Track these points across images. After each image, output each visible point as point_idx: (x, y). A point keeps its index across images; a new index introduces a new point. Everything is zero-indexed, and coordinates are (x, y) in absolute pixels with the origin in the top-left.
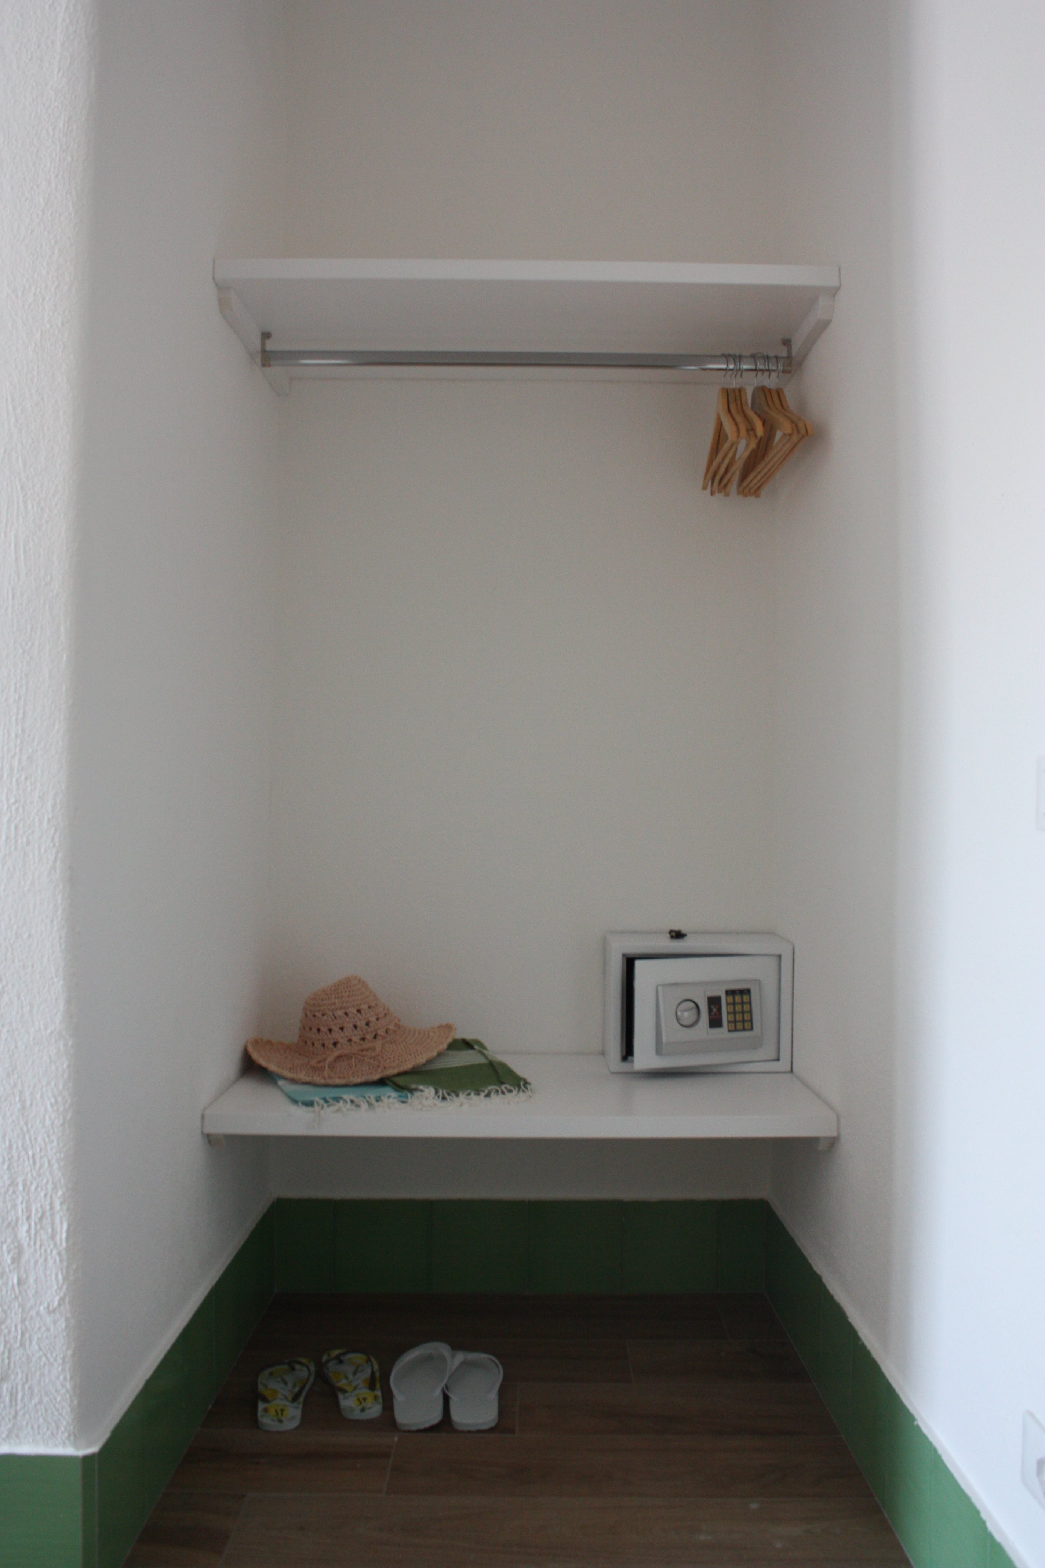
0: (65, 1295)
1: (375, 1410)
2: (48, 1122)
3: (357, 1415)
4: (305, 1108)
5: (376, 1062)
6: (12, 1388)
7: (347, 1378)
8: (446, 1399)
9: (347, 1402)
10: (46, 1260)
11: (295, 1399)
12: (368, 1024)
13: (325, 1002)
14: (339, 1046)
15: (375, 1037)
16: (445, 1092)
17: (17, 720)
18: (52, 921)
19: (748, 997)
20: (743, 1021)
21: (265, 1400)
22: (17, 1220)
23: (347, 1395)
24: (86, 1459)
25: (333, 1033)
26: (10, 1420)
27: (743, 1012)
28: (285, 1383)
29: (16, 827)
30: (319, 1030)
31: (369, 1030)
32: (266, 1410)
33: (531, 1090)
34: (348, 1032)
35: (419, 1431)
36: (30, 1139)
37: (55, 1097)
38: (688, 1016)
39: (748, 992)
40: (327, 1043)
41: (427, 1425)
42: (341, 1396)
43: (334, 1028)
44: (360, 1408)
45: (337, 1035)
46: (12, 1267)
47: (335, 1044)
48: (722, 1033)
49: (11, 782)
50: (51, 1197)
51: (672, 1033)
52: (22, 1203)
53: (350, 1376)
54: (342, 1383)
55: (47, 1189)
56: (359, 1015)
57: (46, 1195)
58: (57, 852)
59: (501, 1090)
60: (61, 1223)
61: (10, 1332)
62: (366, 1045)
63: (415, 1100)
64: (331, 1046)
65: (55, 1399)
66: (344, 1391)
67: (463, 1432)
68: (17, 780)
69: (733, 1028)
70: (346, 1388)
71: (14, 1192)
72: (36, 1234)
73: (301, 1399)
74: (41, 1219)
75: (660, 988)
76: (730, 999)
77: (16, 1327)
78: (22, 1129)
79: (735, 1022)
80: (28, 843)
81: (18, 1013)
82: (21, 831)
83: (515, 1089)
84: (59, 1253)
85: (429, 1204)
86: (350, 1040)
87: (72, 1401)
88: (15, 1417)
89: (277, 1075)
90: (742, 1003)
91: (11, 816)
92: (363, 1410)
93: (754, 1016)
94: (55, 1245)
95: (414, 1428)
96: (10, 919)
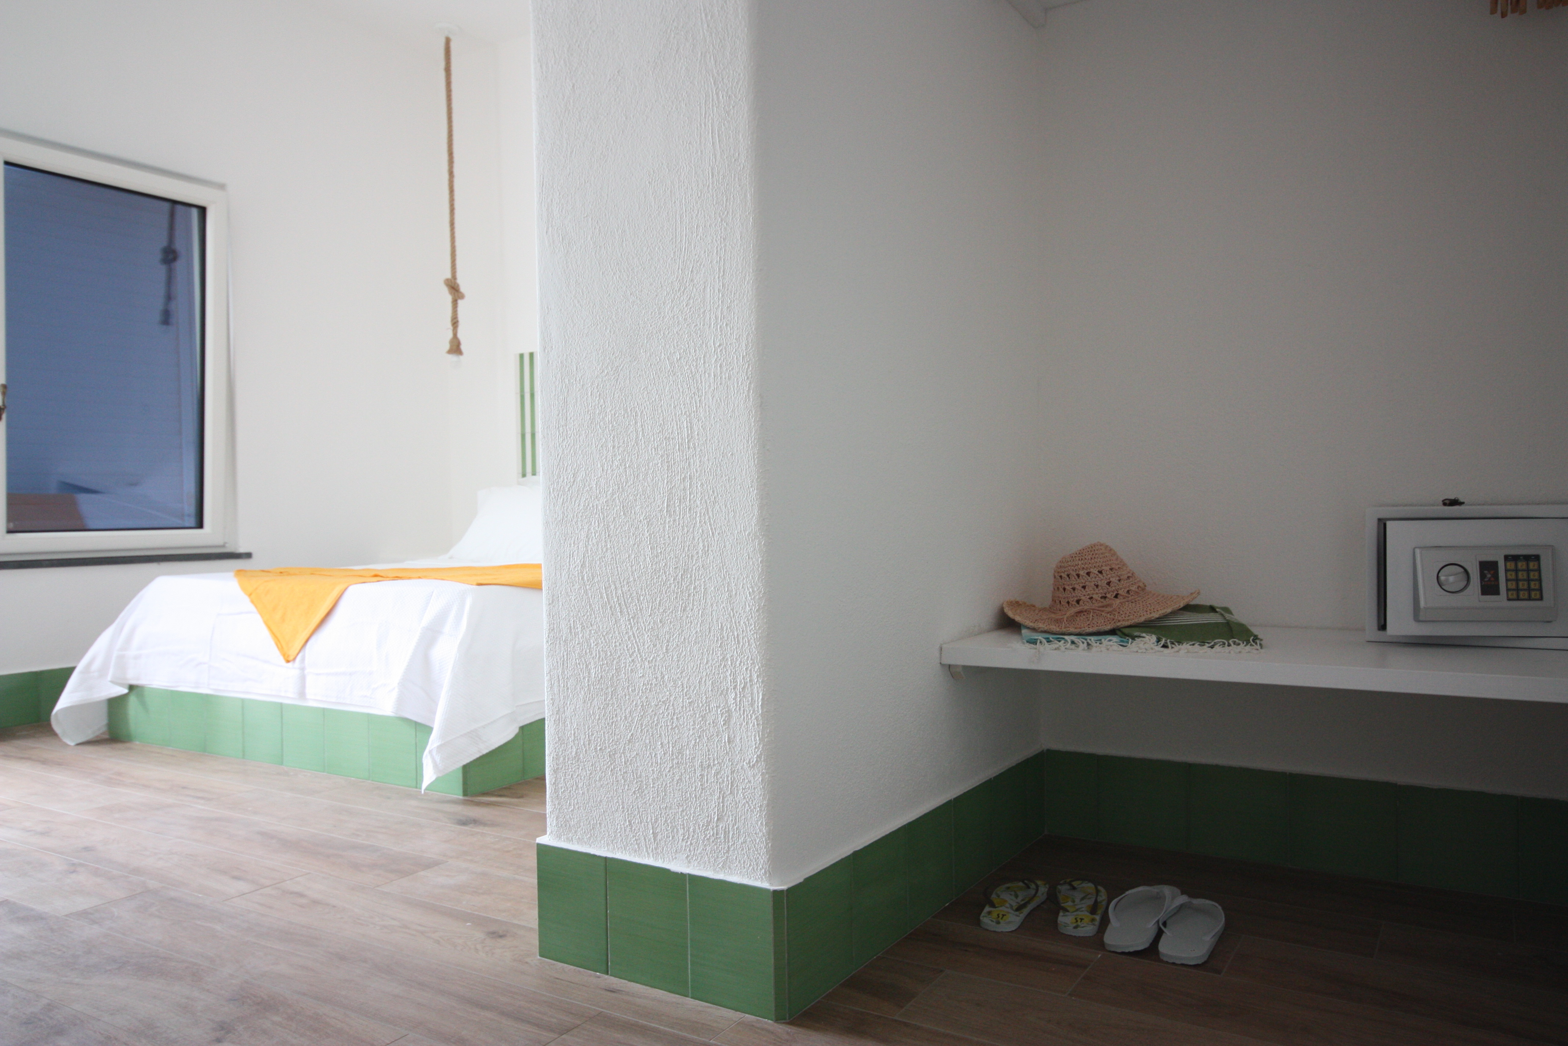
0: (761, 754)
1: (1088, 930)
2: (748, 609)
3: (1070, 931)
4: (1028, 645)
5: (1112, 616)
6: (726, 827)
7: (1073, 901)
8: (1160, 934)
9: (1065, 920)
10: (747, 723)
11: (1019, 909)
12: (1109, 583)
13: (1069, 563)
14: (1081, 602)
15: (1116, 596)
16: (1168, 641)
17: (719, 278)
18: (748, 442)
19: (1536, 563)
20: (1529, 590)
21: (993, 905)
22: (728, 688)
23: (1067, 913)
24: (777, 894)
25: (1076, 591)
26: (724, 853)
27: (1529, 580)
28: (1017, 896)
29: (721, 366)
30: (1064, 589)
31: (1110, 589)
32: (989, 913)
33: (1261, 645)
34: (1089, 590)
35: (1123, 953)
36: (735, 623)
37: (752, 587)
38: (1452, 578)
39: (1537, 558)
40: (1071, 600)
41: (1131, 950)
42: (1061, 914)
43: (1077, 586)
44: (1075, 925)
45: (1079, 593)
46: (724, 728)
47: (1078, 602)
48: (1500, 601)
49: (717, 329)
50: (751, 670)
51: (1430, 596)
52: (730, 675)
53: (1077, 901)
54: (1068, 905)
55: (748, 664)
56: (1100, 575)
57: (747, 669)
58: (750, 383)
59: (1228, 643)
60: (758, 693)
61: (723, 781)
62: (1105, 602)
63: (1134, 645)
64: (1074, 603)
65: (755, 840)
66: (1066, 910)
67: (1167, 962)
68: (720, 327)
69: (1515, 596)
70: (1068, 908)
71: (725, 666)
72: (740, 701)
73: (1026, 911)
74: (744, 688)
75: (1418, 551)
76: (1511, 565)
77: (728, 777)
78: (729, 614)
79: (1518, 590)
80: (729, 378)
81: (725, 519)
82: (725, 369)
83: (1243, 643)
84: (757, 718)
85: (1188, 767)
86: (1091, 598)
87: (767, 844)
88: (728, 851)
89: (1023, 625)
90: (1528, 570)
91: (718, 357)
92: (1075, 927)
93: (1544, 585)
94: (754, 711)
95: (1119, 951)
96: (719, 442)
